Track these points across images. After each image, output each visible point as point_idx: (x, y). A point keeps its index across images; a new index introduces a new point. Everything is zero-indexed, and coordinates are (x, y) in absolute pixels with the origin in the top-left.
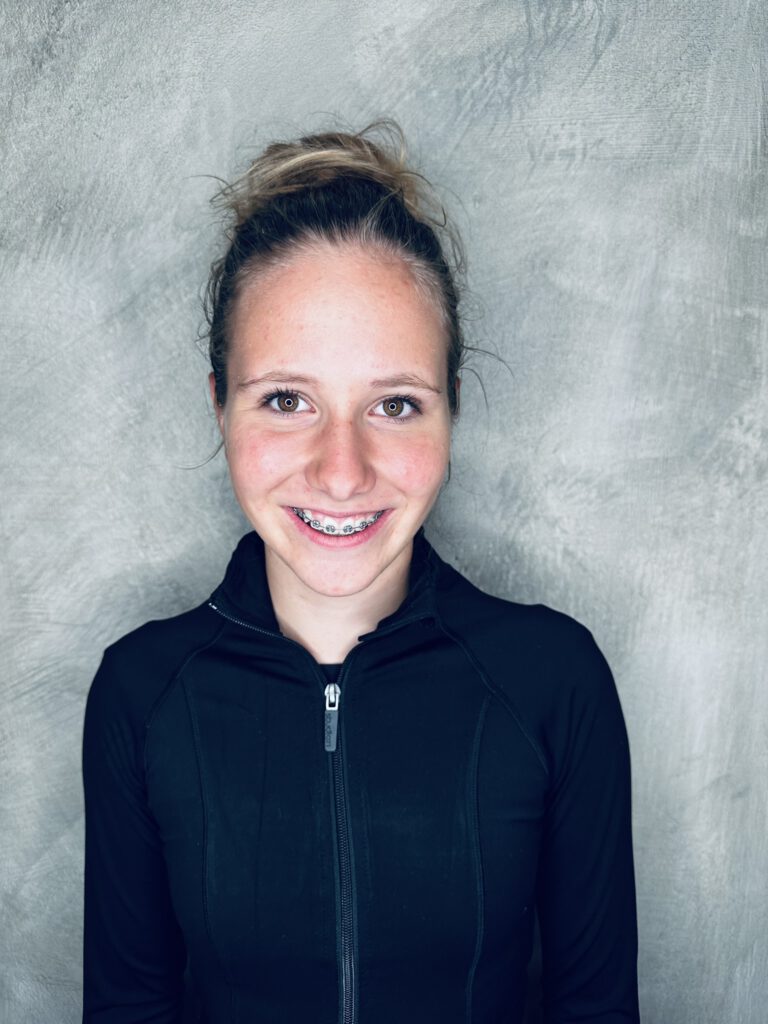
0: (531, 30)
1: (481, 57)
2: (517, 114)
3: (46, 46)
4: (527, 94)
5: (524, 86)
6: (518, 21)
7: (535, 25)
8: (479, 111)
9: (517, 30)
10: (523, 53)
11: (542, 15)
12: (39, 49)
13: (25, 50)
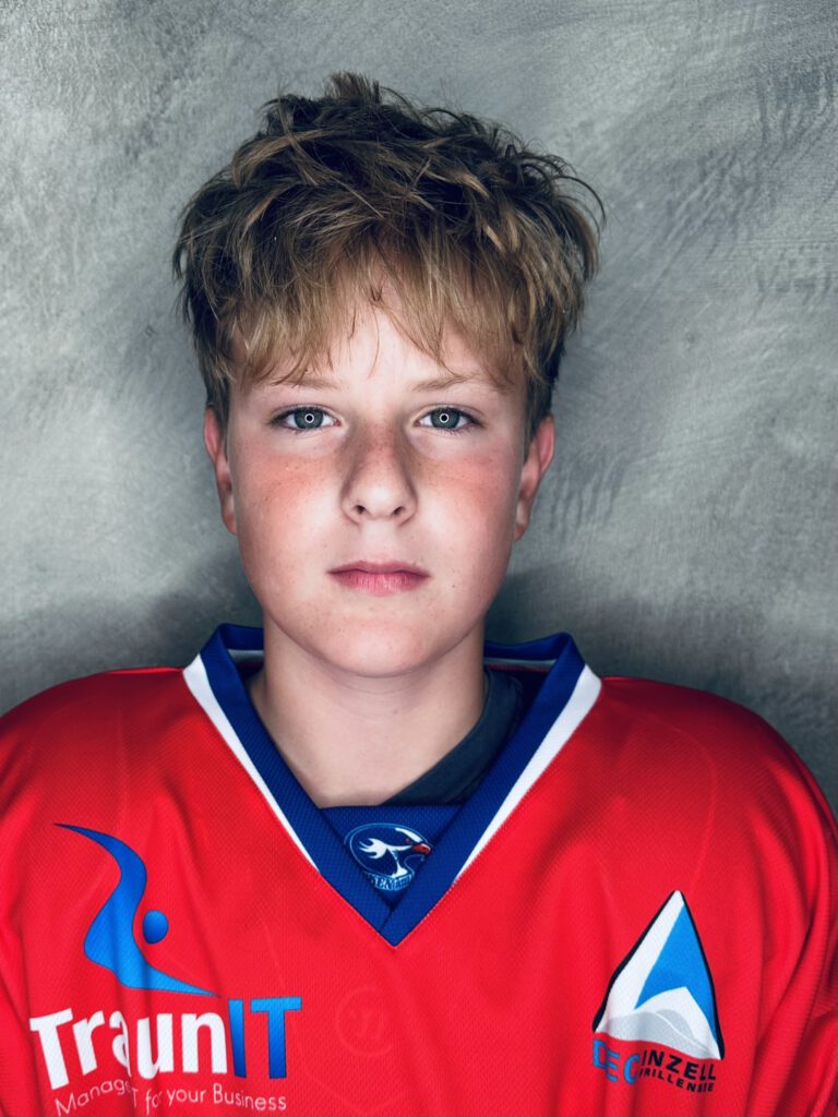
0: (766, 130)
1: (702, 161)
2: (743, 234)
3: (146, 131)
4: (758, 209)
5: (754, 200)
6: (750, 119)
7: (771, 125)
8: (696, 229)
9: (749, 131)
10: (755, 159)
11: (781, 112)
12: (136, 134)
13: (118, 136)
